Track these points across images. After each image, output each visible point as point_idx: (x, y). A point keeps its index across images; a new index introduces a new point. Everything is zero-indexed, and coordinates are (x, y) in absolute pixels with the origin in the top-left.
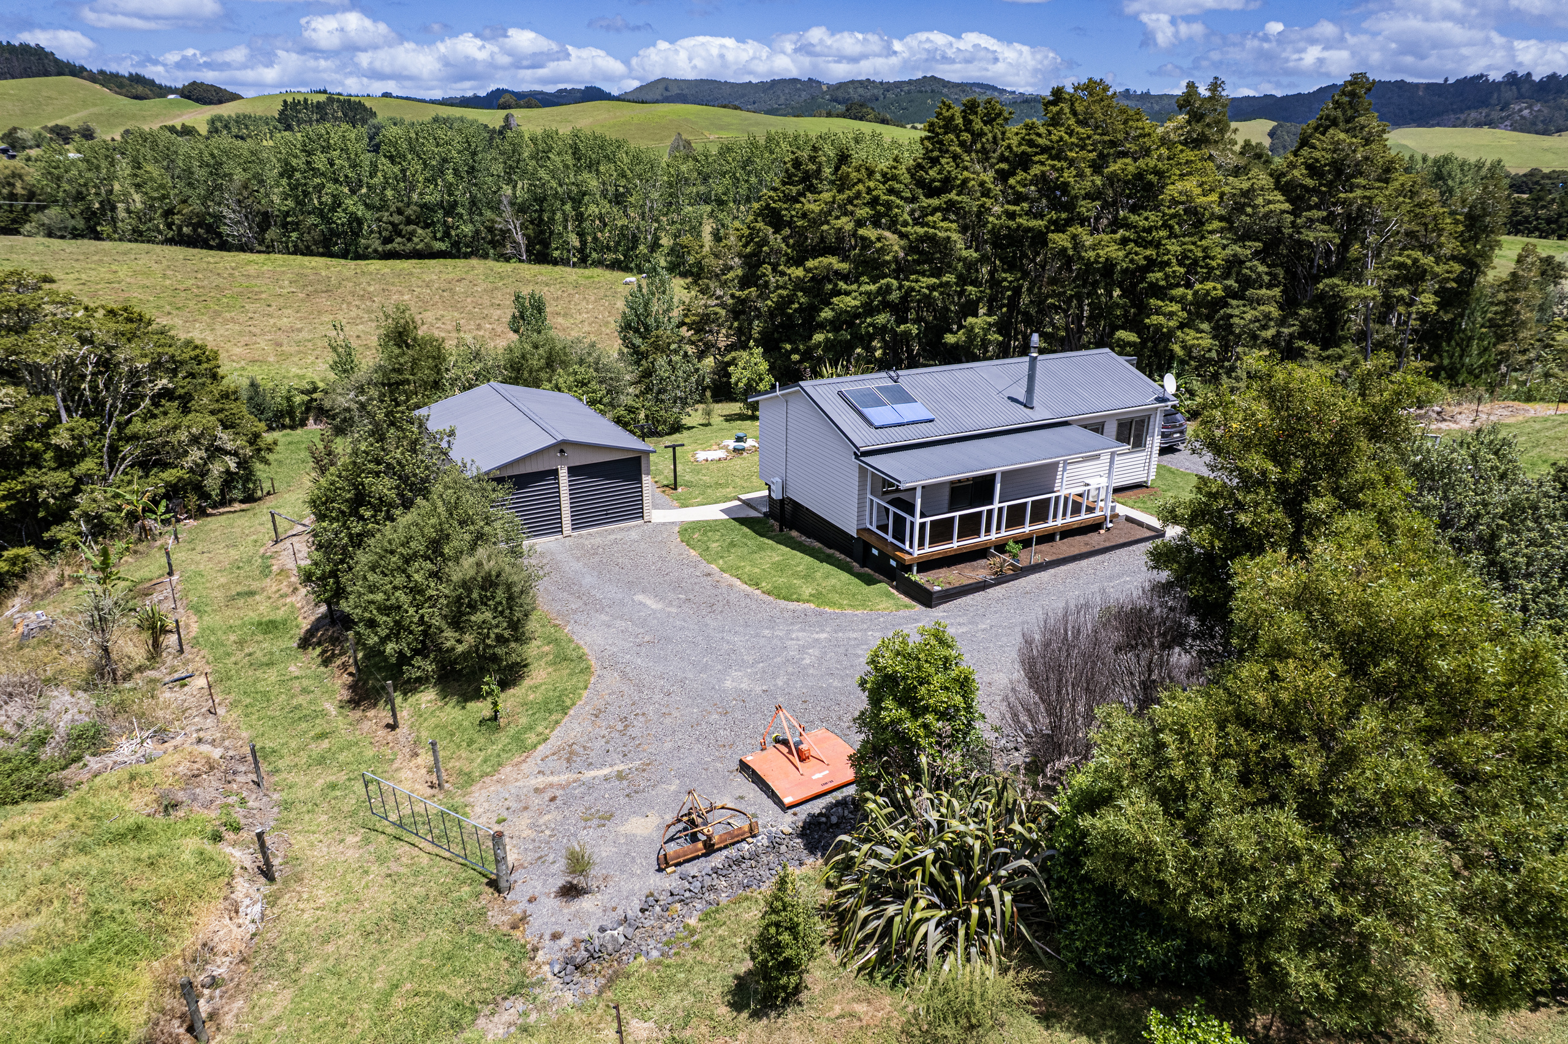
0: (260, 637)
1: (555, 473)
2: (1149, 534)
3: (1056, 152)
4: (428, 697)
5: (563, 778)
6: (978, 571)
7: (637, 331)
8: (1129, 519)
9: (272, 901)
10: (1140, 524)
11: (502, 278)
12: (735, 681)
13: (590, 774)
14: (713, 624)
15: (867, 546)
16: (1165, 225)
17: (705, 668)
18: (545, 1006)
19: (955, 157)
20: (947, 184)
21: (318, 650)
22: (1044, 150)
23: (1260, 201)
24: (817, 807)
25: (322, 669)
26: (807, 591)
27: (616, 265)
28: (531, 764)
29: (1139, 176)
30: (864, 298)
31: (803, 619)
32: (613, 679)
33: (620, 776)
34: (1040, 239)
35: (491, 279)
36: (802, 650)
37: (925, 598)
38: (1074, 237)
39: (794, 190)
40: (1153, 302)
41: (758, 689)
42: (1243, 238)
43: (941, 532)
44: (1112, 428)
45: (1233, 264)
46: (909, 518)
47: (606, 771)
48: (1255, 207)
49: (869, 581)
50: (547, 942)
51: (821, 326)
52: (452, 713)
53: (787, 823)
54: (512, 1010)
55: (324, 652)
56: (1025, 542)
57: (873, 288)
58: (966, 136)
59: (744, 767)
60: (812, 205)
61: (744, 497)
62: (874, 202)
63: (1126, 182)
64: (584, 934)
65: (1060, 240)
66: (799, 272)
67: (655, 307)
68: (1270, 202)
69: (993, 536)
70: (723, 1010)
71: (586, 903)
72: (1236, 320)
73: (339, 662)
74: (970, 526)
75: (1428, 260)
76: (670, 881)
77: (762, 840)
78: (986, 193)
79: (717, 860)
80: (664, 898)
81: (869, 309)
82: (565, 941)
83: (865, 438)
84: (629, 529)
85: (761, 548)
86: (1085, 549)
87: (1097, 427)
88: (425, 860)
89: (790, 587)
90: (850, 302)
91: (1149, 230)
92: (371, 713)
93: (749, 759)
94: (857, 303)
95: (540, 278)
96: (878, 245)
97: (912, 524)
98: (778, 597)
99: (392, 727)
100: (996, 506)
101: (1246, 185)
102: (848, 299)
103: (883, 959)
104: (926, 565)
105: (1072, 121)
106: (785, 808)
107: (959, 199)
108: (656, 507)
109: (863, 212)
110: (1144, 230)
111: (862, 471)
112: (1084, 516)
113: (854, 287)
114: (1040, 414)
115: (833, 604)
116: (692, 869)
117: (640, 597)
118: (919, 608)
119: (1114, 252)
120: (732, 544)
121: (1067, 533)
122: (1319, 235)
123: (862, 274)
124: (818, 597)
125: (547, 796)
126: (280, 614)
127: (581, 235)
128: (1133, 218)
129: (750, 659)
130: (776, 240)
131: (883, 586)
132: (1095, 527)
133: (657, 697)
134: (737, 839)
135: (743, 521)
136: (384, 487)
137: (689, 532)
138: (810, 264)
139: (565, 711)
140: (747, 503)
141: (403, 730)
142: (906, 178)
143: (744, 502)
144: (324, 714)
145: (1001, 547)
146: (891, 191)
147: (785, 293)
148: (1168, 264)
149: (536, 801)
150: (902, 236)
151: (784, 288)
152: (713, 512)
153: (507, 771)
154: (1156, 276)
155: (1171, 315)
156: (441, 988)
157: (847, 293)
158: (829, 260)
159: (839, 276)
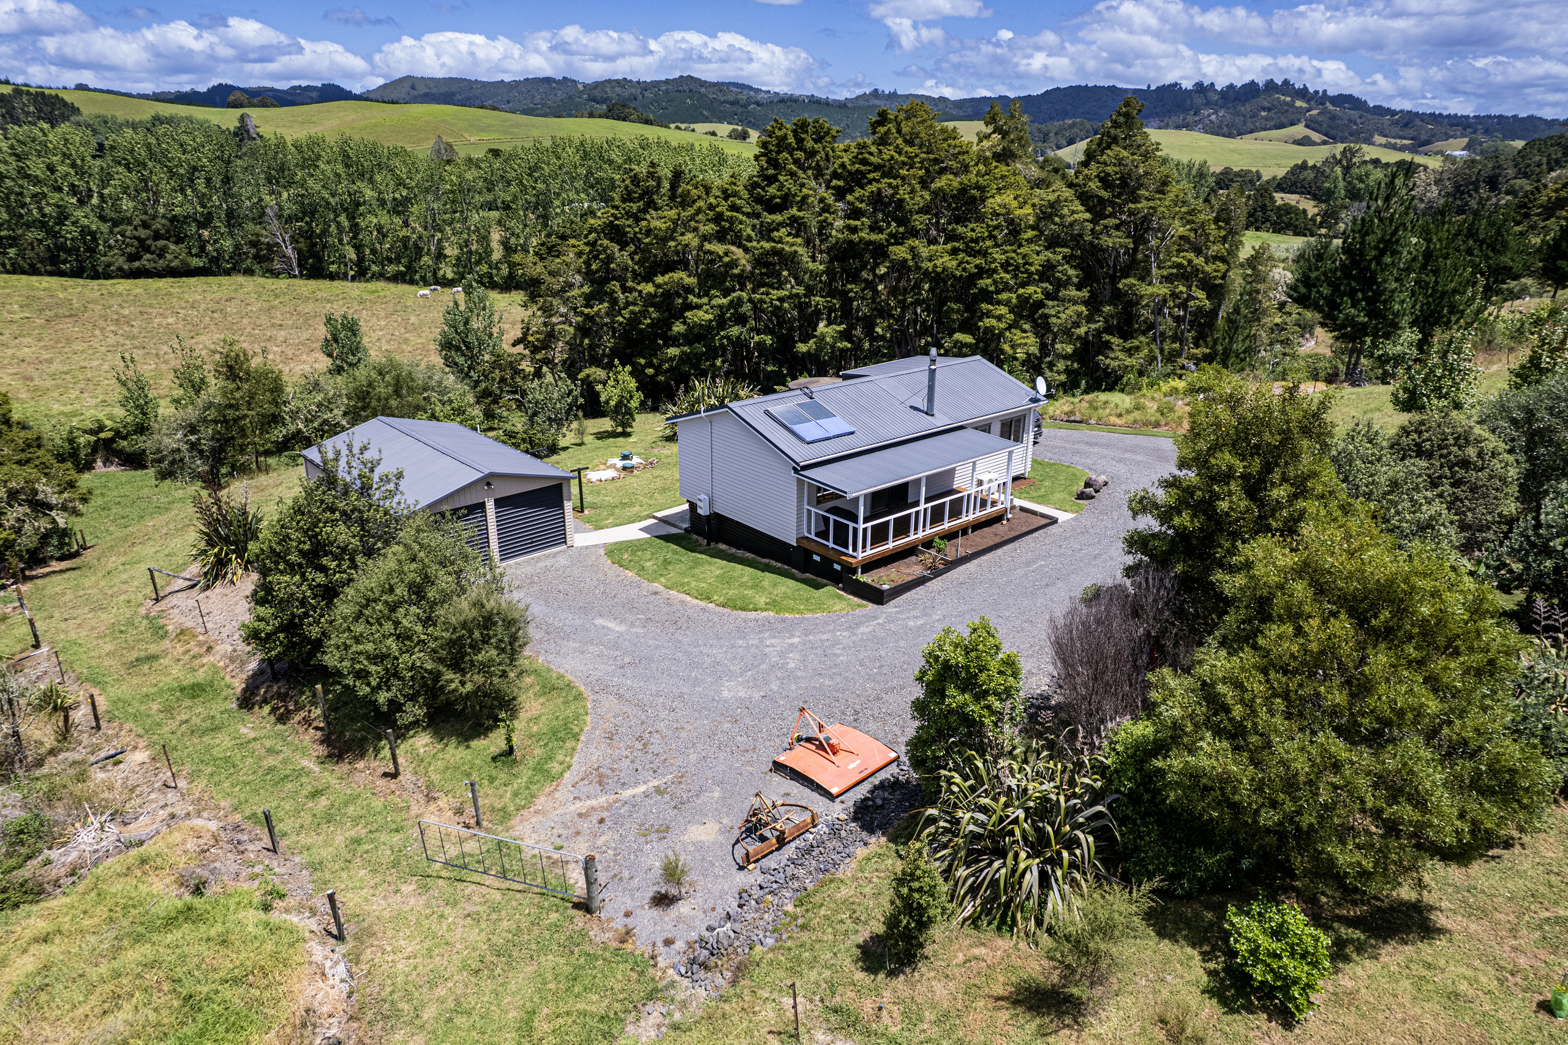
0: (188, 703)
1: (482, 506)
2: (1044, 521)
3: (887, 171)
4: (422, 742)
5: (602, 800)
6: (911, 569)
7: (458, 349)
8: (1022, 509)
9: (354, 958)
10: (1034, 513)
11: (276, 296)
12: (731, 691)
13: (627, 793)
14: (686, 640)
15: (808, 553)
16: (992, 237)
17: (696, 682)
18: (684, 1004)
19: (792, 174)
20: (786, 201)
21: (267, 709)
22: (877, 168)
23: (1065, 211)
24: (862, 791)
25: (280, 727)
26: (762, 600)
27: (397, 278)
28: (564, 792)
29: (963, 190)
30: (717, 311)
31: (763, 627)
32: (609, 703)
33: (658, 791)
34: (880, 252)
35: (265, 297)
36: (782, 655)
37: (876, 596)
38: (912, 249)
39: (635, 207)
40: (984, 306)
41: (757, 696)
42: (1053, 243)
43: (879, 535)
44: (996, 428)
45: (1047, 271)
46: (851, 525)
47: (642, 788)
48: (1062, 217)
49: (817, 586)
50: (661, 948)
51: (674, 341)
52: (455, 753)
53: (838, 811)
54: (655, 1013)
55: (274, 710)
56: (950, 536)
57: (724, 301)
58: (799, 154)
59: (779, 767)
60: (658, 222)
61: (660, 514)
62: (718, 218)
63: (953, 197)
64: (694, 935)
65: (899, 252)
66: (649, 288)
67: (475, 324)
68: (1073, 212)
69: (921, 534)
70: (860, 976)
71: (683, 908)
72: (1053, 320)
73: (297, 718)
74: (902, 527)
75: (1199, 261)
76: (752, 878)
77: (822, 828)
78: (826, 209)
79: (790, 850)
80: (756, 893)
81: (721, 322)
82: (680, 945)
83: (802, 454)
84: (555, 555)
85: (697, 563)
86: (997, 540)
87: (985, 428)
88: (497, 896)
89: (744, 597)
90: (702, 316)
91: (976, 241)
92: (361, 765)
93: (782, 759)
94: (711, 317)
95: (320, 295)
96: (726, 259)
97: (855, 530)
98: (735, 608)
99: (394, 775)
100: (922, 506)
101: (1052, 197)
102: (701, 313)
103: (986, 910)
104: (869, 566)
105: (900, 141)
106: (832, 797)
107: (801, 214)
108: (577, 531)
109: (710, 228)
110: (972, 240)
111: (800, 483)
112: (989, 510)
113: (705, 300)
114: (940, 421)
115: (791, 610)
116: (770, 862)
117: (599, 621)
118: (871, 606)
119: (947, 262)
120: (666, 562)
121: (978, 526)
122: (1115, 240)
123: (710, 288)
124: (774, 605)
125: (595, 819)
126: (201, 676)
127: (358, 248)
128: (960, 229)
129: (736, 668)
130: (623, 257)
131: (830, 589)
132: (998, 519)
133: (663, 714)
134: (802, 831)
135: (667, 538)
136: (343, 534)
137: (615, 552)
138: (659, 279)
139: (576, 737)
140: (664, 521)
141: (406, 776)
142: (745, 194)
143: (660, 519)
144: (303, 772)
145: (928, 544)
146: (734, 208)
147: (637, 309)
148: (995, 271)
149: (584, 825)
150: (746, 250)
151: (634, 304)
152: (633, 532)
153: (541, 802)
154: (985, 282)
155: (999, 318)
156: (581, 1006)
157: (698, 307)
158: (679, 275)
159: (688, 290)
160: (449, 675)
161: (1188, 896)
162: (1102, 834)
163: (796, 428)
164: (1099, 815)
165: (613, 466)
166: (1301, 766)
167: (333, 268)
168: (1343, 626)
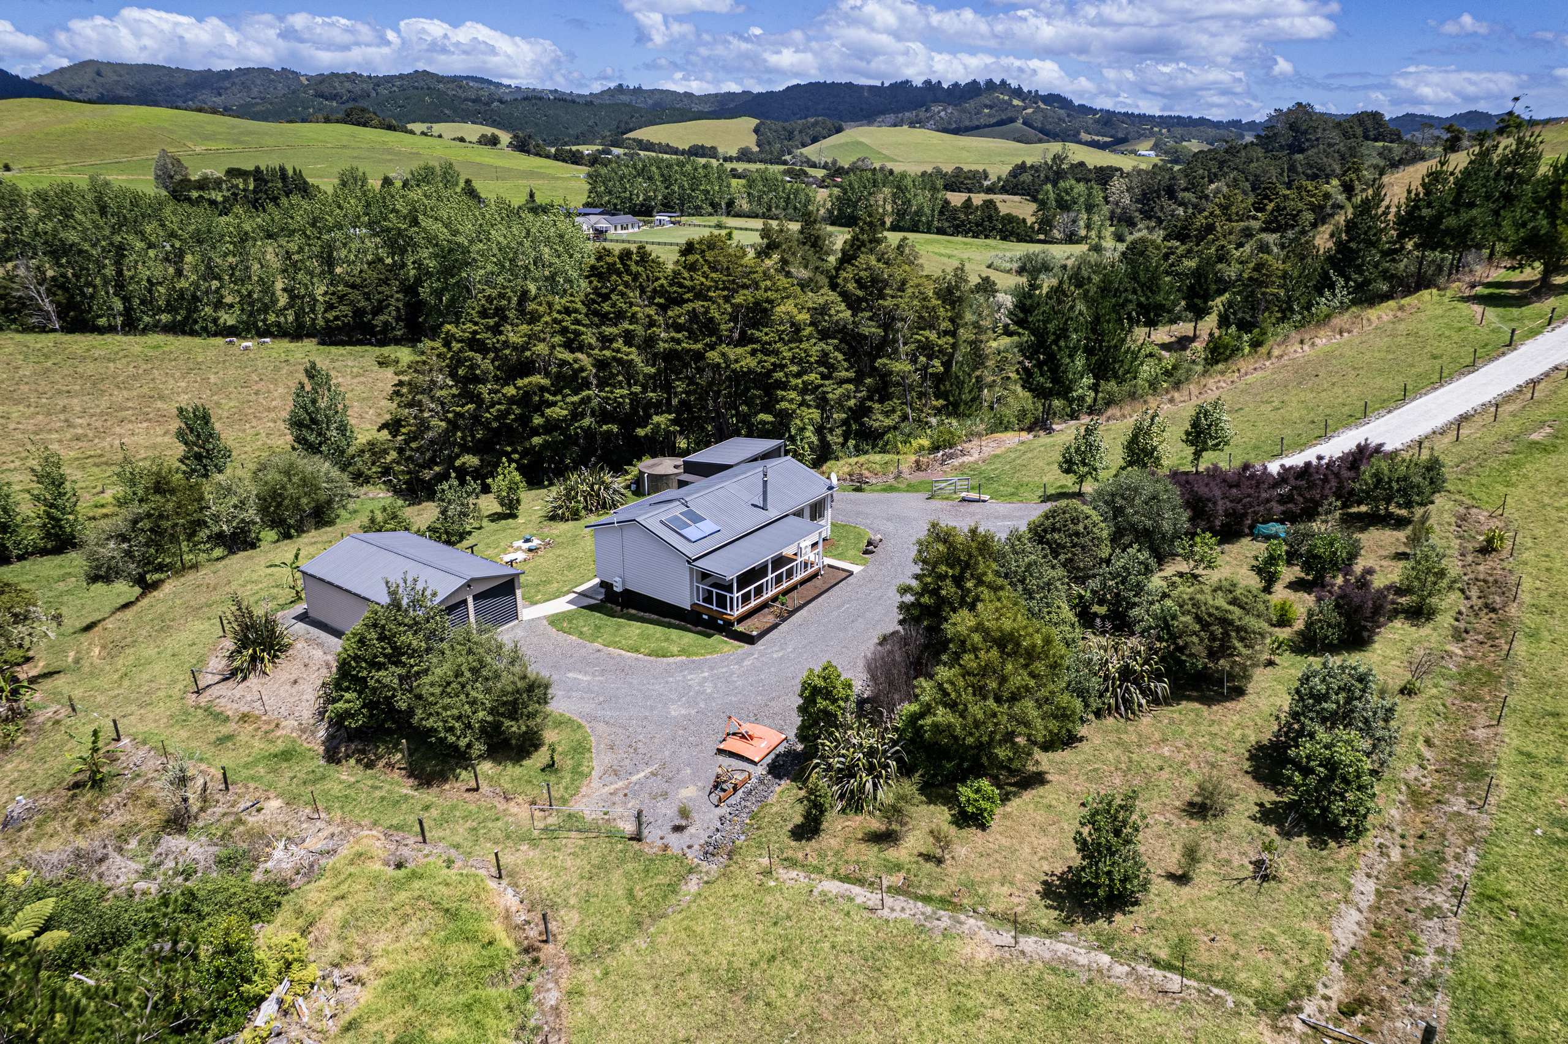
0: (285, 765)
1: (465, 601)
2: (845, 574)
3: (701, 295)
4: (486, 767)
5: (620, 784)
6: (766, 619)
8: (830, 566)
10: (838, 568)
11: (47, 357)
12: (676, 711)
13: (634, 778)
14: (635, 682)
15: (700, 614)
16: (781, 339)
17: (652, 708)
18: (707, 873)
19: (622, 294)
20: (620, 315)
21: (352, 761)
22: (690, 289)
23: (833, 312)
24: (769, 760)
25: (369, 772)
26: (675, 649)
28: (595, 783)
29: (757, 303)
30: (571, 407)
31: (681, 667)
32: (601, 727)
33: (652, 774)
34: (699, 356)
35: (32, 359)
36: (701, 684)
37: (749, 639)
38: (723, 355)
39: (491, 322)
40: (780, 393)
41: (693, 712)
42: (824, 335)
43: (746, 598)
44: (807, 513)
45: (824, 359)
46: (728, 594)
47: (642, 774)
48: (830, 316)
49: (709, 636)
50: (686, 850)
51: (535, 432)
52: (512, 771)
53: (761, 770)
54: (694, 878)
55: (358, 761)
56: (786, 593)
57: (576, 399)
58: (626, 278)
59: (720, 752)
60: (514, 335)
61: (579, 589)
62: (564, 331)
63: (748, 308)
64: (702, 842)
65: (713, 356)
66: (510, 391)
68: (838, 312)
69: (770, 594)
70: (793, 843)
71: (691, 830)
72: (830, 396)
73: (381, 764)
74: (759, 591)
75: (933, 336)
76: (724, 810)
77: (754, 780)
78: (652, 324)
79: (740, 793)
80: (728, 817)
81: (576, 415)
82: (696, 847)
83: (691, 551)
84: (513, 628)
85: (619, 627)
86: (818, 592)
87: (799, 514)
88: (582, 842)
89: (662, 649)
90: (558, 412)
91: (770, 344)
92: (447, 787)
93: (722, 746)
94: (565, 412)
95: (97, 353)
96: (576, 366)
97: (731, 599)
98: (658, 656)
99: (477, 789)
100: (770, 576)
101: (821, 301)
102: (557, 409)
103: (849, 805)
104: (741, 619)
105: (706, 268)
106: (755, 763)
107: (631, 327)
108: (525, 607)
109: (558, 339)
110: (766, 343)
111: (691, 570)
112: (810, 571)
113: (559, 397)
114: (773, 513)
115: (697, 654)
116: (732, 801)
117: (570, 675)
118: (746, 646)
119: (750, 362)
120: (598, 628)
121: (803, 582)
122: (870, 329)
123: (564, 388)
124: (683, 652)
125: (621, 794)
126: (280, 746)
128: (757, 334)
129: (674, 697)
130: (485, 364)
131: (717, 637)
132: (815, 575)
133: (639, 730)
134: (744, 782)
135: (590, 608)
137: (555, 620)
138: (520, 383)
139: (589, 750)
140: (582, 594)
141: (485, 788)
142: (584, 310)
143: (580, 594)
144: (406, 798)
145: (775, 599)
146: (577, 322)
147: (503, 407)
148: (785, 366)
149: (616, 799)
150: (589, 355)
151: (500, 403)
152: (562, 605)
153: (584, 790)
154: (779, 375)
155: (791, 401)
156: (656, 882)
157: (554, 404)
158: (538, 379)
159: (543, 389)
160: (507, 723)
161: (941, 785)
162: (899, 760)
163: (682, 532)
164: (897, 752)
165: (519, 549)
166: (980, 716)
167: (102, 321)
168: (995, 653)
